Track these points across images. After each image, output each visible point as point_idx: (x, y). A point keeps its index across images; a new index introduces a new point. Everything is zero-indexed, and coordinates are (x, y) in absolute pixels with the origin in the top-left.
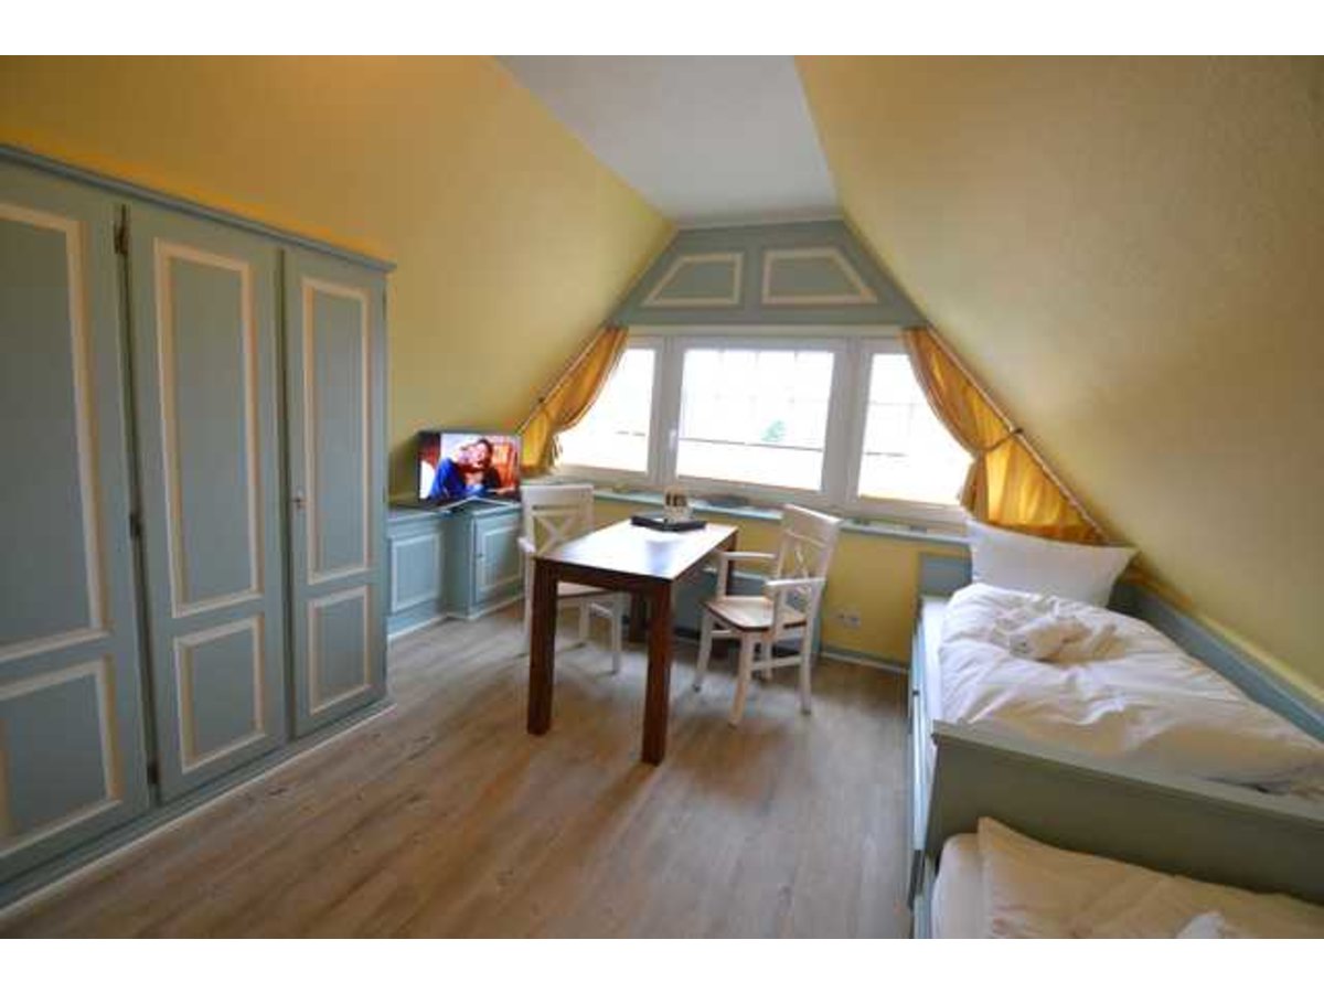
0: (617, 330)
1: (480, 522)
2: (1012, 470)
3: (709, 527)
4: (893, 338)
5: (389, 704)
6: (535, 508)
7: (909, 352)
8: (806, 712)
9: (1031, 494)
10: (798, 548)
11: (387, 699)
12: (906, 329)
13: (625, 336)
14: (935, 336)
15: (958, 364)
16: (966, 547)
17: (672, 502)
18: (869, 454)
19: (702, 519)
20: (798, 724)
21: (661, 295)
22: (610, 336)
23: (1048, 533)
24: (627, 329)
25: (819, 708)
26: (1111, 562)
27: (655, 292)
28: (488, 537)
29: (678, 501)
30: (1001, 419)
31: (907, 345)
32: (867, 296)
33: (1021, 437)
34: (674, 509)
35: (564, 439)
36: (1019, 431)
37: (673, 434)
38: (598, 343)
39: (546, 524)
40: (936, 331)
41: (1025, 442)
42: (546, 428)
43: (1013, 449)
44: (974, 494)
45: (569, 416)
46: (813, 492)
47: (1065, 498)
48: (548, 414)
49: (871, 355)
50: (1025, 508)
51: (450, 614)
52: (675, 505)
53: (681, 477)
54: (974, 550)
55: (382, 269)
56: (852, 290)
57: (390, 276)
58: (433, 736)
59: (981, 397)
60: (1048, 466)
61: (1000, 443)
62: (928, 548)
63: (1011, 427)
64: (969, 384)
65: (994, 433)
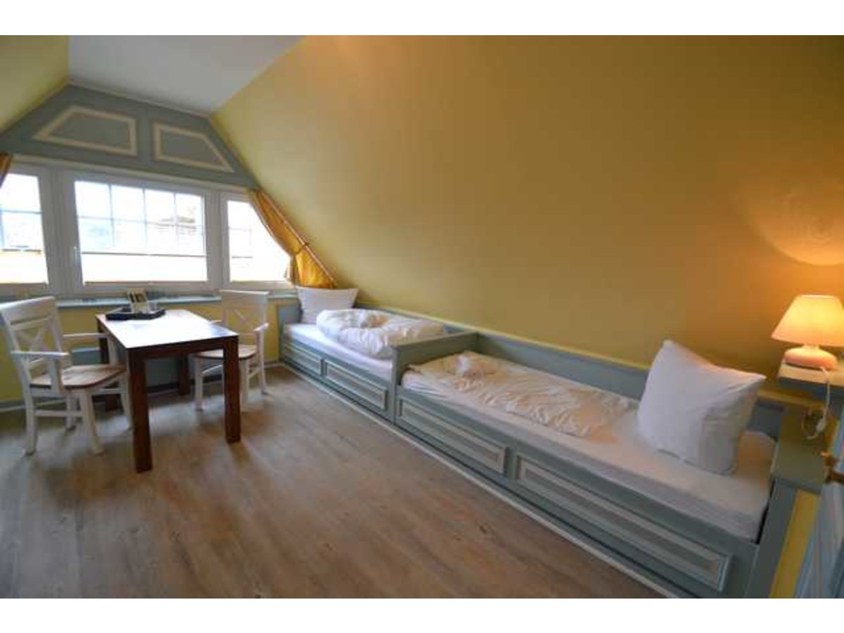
0: (3, 156)
2: (305, 261)
3: (167, 312)
4: (241, 193)
6: (13, 323)
8: (264, 394)
9: (312, 271)
12: (250, 190)
13: (10, 161)
14: (266, 197)
15: (277, 211)
16: (297, 299)
17: (135, 298)
18: (233, 257)
19: (162, 308)
20: (268, 399)
23: (320, 287)
24: (12, 157)
25: (269, 390)
26: (351, 294)
29: (140, 298)
30: (297, 239)
32: (228, 168)
33: (306, 247)
34: (139, 304)
36: (306, 244)
39: (26, 337)
41: (308, 249)
43: (304, 254)
44: (294, 276)
46: (203, 282)
47: (324, 273)
49: (227, 200)
50: (311, 279)
52: (138, 301)
53: (87, 283)
54: (302, 299)
56: (219, 163)
59: (288, 228)
60: (320, 260)
61: (300, 251)
62: (280, 303)
63: (303, 243)
64: (282, 222)
65: (296, 247)
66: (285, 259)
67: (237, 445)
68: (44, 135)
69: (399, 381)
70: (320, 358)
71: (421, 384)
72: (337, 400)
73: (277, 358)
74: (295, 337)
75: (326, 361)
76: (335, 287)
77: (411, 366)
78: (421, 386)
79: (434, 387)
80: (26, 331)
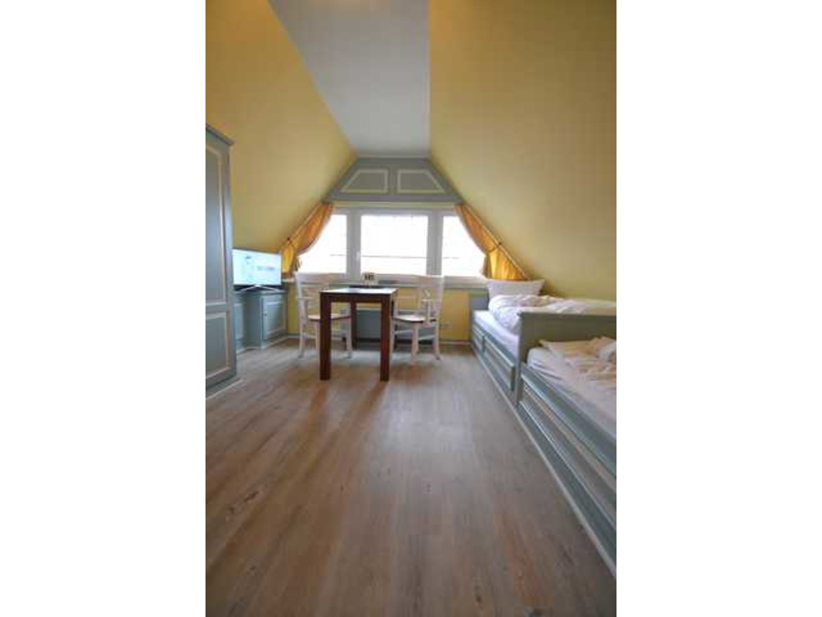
0: (328, 203)
1: (265, 298)
2: (498, 259)
4: (452, 210)
5: (239, 379)
6: (302, 283)
7: (459, 215)
8: (438, 359)
9: (506, 267)
10: (426, 291)
11: (237, 376)
12: (458, 205)
13: (332, 207)
14: (469, 209)
15: (478, 220)
16: (486, 290)
18: (445, 258)
20: (437, 363)
21: (351, 187)
22: (325, 206)
25: (442, 357)
26: (538, 285)
27: (346, 186)
28: (268, 306)
29: (371, 278)
30: (493, 240)
31: (457, 211)
32: (442, 191)
33: (500, 246)
34: (369, 281)
35: (303, 258)
36: (500, 244)
37: (358, 254)
38: (319, 210)
39: (308, 292)
40: (470, 206)
41: (502, 248)
42: (292, 252)
43: (498, 252)
44: (487, 271)
45: (304, 247)
47: (517, 268)
48: (293, 246)
49: (442, 217)
50: (504, 274)
51: (248, 348)
52: (369, 279)
54: (490, 289)
55: (228, 143)
56: (435, 188)
57: (232, 148)
58: (271, 388)
59: (486, 232)
60: (511, 256)
61: (494, 249)
62: (472, 292)
63: (497, 242)
64: (480, 227)
65: (492, 245)
66: (481, 256)
67: (383, 382)
68: (344, 190)
69: (524, 358)
70: (483, 334)
71: (540, 361)
72: (488, 377)
73: (466, 338)
74: (477, 320)
75: (486, 338)
76: (526, 280)
77: (542, 342)
78: (540, 364)
79: (553, 367)
80: (309, 288)
